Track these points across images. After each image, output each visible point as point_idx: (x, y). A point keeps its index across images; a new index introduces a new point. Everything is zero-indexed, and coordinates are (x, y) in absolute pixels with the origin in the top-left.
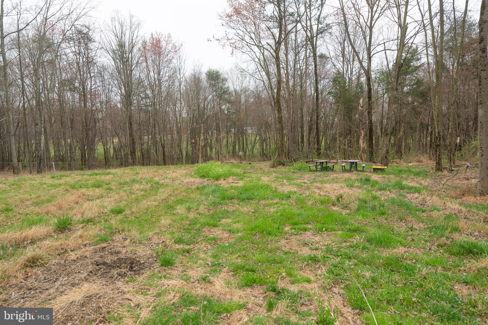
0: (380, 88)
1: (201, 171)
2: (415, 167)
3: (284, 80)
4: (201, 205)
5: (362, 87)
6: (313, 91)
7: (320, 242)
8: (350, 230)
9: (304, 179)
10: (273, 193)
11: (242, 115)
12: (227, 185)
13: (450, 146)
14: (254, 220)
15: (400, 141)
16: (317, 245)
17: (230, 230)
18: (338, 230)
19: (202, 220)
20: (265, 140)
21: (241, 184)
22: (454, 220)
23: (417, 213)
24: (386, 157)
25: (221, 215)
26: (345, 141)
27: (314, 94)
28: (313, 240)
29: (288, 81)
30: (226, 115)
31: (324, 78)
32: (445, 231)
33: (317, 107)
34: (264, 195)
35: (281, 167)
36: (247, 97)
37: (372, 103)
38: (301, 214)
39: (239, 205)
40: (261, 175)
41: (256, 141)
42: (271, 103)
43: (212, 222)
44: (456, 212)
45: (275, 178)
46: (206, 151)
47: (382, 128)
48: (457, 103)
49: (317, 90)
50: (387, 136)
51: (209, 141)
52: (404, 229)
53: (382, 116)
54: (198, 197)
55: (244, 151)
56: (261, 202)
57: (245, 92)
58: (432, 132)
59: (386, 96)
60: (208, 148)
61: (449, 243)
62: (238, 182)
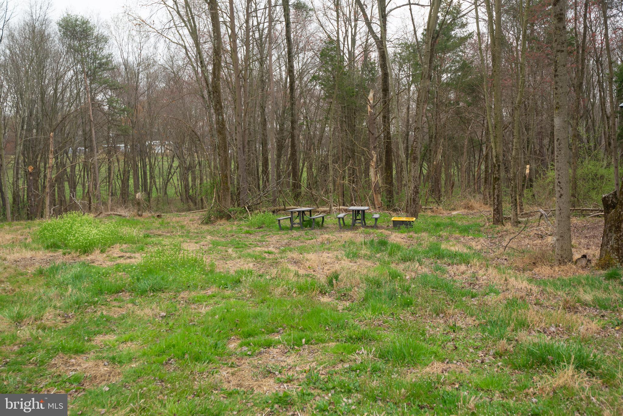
0: (402, 75)
1: (48, 234)
2: (461, 218)
3: (229, 48)
4: (48, 309)
5: (373, 68)
6: (284, 73)
7: (296, 366)
8: (351, 338)
9: (267, 246)
10: (207, 275)
11: (141, 115)
12: (109, 263)
13: (514, 180)
14: (165, 333)
15: (437, 169)
16: (290, 373)
17: (114, 358)
18: (330, 340)
19: (49, 342)
20: (190, 168)
21: (138, 259)
22: (520, 308)
23: (464, 299)
24: (414, 200)
25: (93, 328)
26: (344, 171)
27: (286, 79)
28: (283, 364)
29: (234, 50)
30: (105, 114)
31: (304, 49)
32: (505, 328)
33: (292, 104)
34: (188, 282)
35: (223, 221)
36: (152, 78)
37: (389, 100)
38: (261, 314)
39: (134, 304)
40: (182, 239)
41: (173, 171)
42: (202, 92)
43: (72, 344)
44: (523, 294)
45: (211, 246)
46: (61, 191)
47: (407, 147)
48: (525, 106)
49: (290, 70)
50: (415, 162)
51: (68, 170)
52: (442, 329)
53: (408, 125)
54: (42, 291)
55: (145, 190)
56: (182, 295)
57: (148, 67)
58: (487, 155)
59: (413, 88)
60: (66, 184)
61: (512, 349)
62: (133, 255)
